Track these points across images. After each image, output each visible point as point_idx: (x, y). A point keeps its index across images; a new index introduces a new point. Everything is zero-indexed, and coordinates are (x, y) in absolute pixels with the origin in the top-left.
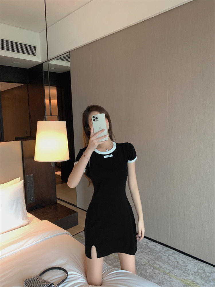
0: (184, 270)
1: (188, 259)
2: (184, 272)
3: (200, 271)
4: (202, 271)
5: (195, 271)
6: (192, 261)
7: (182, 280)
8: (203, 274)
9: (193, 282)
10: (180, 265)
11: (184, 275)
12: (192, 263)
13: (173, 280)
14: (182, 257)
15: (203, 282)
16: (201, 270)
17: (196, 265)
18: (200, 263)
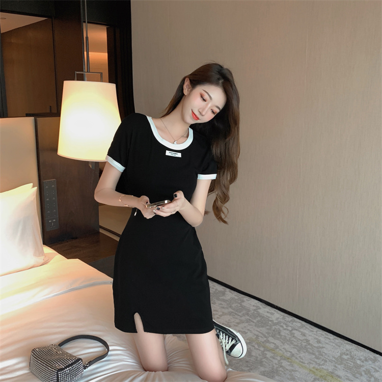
0: (317, 354)
1: (327, 336)
2: (317, 358)
3: (345, 357)
4: (348, 356)
5: (336, 357)
6: (332, 340)
7: (313, 370)
8: (351, 363)
9: (332, 374)
10: (312, 345)
11: (316, 362)
12: (333, 343)
13: (297, 369)
14: (315, 333)
15: (348, 375)
16: (347, 354)
17: (340, 347)
18: (347, 344)
